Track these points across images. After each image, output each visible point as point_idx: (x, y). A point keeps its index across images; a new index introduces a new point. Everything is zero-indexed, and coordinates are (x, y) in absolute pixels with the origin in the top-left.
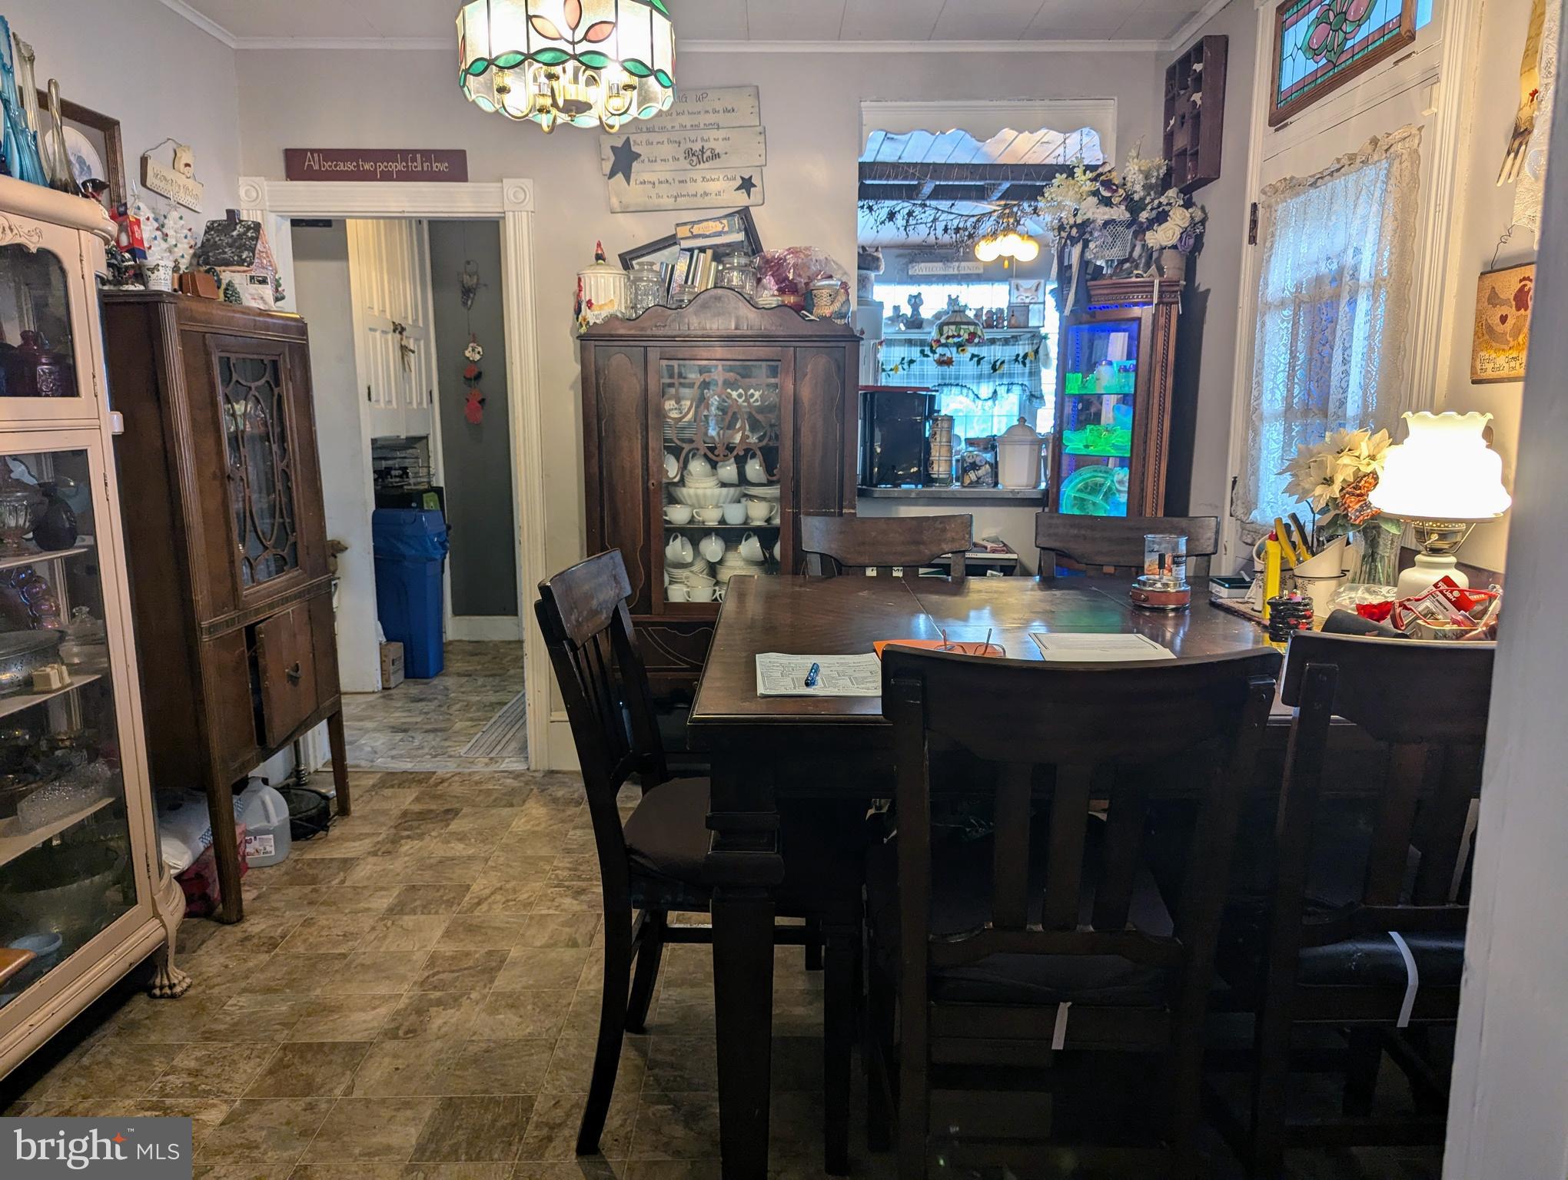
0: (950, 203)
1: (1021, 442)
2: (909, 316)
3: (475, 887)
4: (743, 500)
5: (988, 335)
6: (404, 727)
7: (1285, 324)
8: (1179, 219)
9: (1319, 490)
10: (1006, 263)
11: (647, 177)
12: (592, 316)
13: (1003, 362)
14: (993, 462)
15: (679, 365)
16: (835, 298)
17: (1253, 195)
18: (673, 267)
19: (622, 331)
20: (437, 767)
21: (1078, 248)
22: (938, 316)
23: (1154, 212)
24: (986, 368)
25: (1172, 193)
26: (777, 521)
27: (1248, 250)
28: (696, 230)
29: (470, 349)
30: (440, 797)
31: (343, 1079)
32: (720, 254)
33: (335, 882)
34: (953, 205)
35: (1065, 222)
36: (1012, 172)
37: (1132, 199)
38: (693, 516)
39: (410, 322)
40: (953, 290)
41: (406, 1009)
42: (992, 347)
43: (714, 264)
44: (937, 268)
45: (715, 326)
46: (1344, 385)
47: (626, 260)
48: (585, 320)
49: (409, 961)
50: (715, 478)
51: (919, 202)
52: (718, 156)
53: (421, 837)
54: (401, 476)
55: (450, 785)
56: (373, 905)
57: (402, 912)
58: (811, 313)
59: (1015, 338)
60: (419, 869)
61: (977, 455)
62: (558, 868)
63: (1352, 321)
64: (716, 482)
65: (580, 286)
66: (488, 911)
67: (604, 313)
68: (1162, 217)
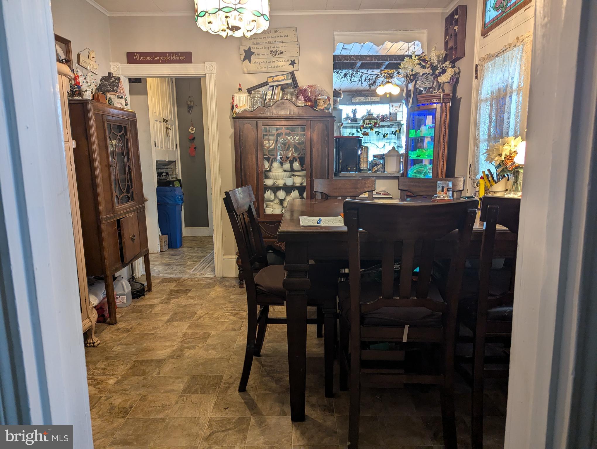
0: (366, 70)
1: (393, 156)
2: (352, 117)
3: (198, 313)
4: (292, 177)
5: (382, 124)
6: (169, 264)
7: (488, 107)
8: (450, 72)
9: (497, 158)
10: (388, 96)
11: (257, 61)
12: (237, 110)
13: (387, 134)
14: (383, 163)
15: (269, 127)
16: (325, 102)
17: (476, 61)
18: (266, 93)
19: (248, 116)
20: (182, 276)
21: (414, 83)
22: (362, 117)
23: (441, 70)
24: (381, 136)
25: (447, 63)
26: (305, 184)
27: (475, 81)
28: (275, 79)
29: (191, 129)
30: (184, 285)
31: (156, 370)
32: (283, 88)
33: (148, 312)
34: (368, 71)
35: (409, 74)
36: (389, 58)
37: (433, 66)
38: (274, 182)
39: (169, 119)
40: (368, 107)
41: (176, 349)
42: (383, 128)
43: (281, 91)
44: (362, 99)
45: (282, 113)
46: (508, 126)
47: (249, 91)
48: (235, 112)
49: (176, 335)
50: (282, 169)
51: (355, 70)
52: (282, 53)
53: (178, 298)
54: (166, 176)
55: (187, 282)
56: (162, 319)
57: (173, 321)
58: (317, 109)
59: (392, 125)
60: (177, 308)
61: (377, 161)
62: (227, 307)
63: (511, 104)
64: (283, 170)
65: (233, 99)
66: (203, 320)
67: (242, 109)
68: (444, 72)
